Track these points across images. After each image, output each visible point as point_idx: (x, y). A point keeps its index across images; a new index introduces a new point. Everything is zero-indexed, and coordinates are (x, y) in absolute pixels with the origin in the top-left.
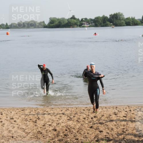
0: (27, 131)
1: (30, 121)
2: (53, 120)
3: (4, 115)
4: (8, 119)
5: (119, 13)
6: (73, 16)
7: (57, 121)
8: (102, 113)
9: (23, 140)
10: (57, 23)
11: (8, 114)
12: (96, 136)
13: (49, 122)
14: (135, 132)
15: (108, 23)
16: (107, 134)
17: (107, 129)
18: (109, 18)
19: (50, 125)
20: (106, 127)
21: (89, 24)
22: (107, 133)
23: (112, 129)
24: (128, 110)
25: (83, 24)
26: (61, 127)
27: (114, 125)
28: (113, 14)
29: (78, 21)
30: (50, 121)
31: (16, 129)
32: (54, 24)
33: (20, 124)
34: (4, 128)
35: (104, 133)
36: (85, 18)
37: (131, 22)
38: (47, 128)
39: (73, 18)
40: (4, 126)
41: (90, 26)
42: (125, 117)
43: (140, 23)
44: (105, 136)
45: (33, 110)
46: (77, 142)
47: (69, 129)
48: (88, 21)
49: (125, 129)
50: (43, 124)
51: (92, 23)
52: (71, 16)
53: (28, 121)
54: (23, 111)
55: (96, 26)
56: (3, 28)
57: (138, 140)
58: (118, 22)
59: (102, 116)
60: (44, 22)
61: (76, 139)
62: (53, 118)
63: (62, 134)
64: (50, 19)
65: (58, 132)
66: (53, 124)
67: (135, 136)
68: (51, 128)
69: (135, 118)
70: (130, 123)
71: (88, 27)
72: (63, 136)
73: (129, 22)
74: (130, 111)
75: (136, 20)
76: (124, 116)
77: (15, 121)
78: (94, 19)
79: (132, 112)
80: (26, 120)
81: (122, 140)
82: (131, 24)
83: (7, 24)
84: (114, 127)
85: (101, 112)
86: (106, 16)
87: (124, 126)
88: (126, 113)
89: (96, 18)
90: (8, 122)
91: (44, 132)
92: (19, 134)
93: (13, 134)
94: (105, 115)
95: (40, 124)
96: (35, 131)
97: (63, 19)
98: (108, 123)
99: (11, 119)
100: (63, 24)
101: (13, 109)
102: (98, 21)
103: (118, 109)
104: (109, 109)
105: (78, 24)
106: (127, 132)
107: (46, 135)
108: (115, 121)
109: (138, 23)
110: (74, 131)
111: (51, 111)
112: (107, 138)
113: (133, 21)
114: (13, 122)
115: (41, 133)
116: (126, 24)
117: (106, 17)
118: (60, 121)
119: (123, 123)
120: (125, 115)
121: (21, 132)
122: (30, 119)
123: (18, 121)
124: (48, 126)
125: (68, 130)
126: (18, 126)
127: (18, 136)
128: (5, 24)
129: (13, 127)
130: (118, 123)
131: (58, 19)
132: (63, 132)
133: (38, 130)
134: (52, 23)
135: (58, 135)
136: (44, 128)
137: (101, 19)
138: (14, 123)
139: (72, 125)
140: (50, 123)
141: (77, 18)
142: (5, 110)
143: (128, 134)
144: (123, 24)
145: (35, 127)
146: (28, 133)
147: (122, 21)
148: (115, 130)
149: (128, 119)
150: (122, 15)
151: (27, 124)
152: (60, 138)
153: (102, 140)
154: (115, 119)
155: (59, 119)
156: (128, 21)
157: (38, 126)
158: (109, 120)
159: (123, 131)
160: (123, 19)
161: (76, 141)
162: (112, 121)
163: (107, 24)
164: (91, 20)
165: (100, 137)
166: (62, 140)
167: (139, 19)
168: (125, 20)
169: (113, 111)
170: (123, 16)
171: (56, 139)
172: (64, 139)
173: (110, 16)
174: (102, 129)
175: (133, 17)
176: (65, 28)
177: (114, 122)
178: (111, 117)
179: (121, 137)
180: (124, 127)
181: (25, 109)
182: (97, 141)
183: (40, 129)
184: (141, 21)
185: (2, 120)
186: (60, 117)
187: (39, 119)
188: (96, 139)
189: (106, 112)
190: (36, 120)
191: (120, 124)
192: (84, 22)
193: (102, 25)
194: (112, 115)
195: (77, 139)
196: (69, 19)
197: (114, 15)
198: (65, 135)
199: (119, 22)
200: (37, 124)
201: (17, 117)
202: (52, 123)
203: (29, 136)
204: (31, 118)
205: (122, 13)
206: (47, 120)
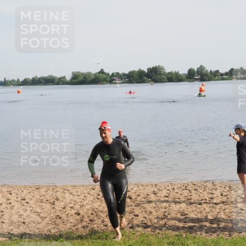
0: (42, 215)
1: (46, 202)
2: (75, 201)
3: (13, 194)
4: (18, 200)
5: (159, 66)
6: (102, 70)
7: (81, 202)
8: (138, 192)
9: (37, 227)
10: (81, 78)
11: (18, 193)
12: (130, 221)
13: (70, 203)
14: (179, 216)
15: (145, 78)
16: (144, 219)
17: (144, 213)
18: (146, 72)
19: (71, 208)
20: (143, 210)
21: (122, 80)
22: (144, 217)
23: (151, 213)
24: (170, 188)
25: (113, 80)
26: (85, 210)
27: (153, 207)
28: (151, 67)
29: (108, 76)
30: (73, 202)
31: (28, 212)
32: (78, 80)
33: (34, 206)
34: (13, 212)
35: (141, 218)
36: (116, 72)
37: (174, 78)
38: (68, 212)
39: (102, 72)
40: (13, 209)
41: (122, 83)
42: (167, 197)
43: (185, 78)
44: (141, 222)
45: (51, 188)
46: (106, 229)
47: (96, 212)
48: (121, 76)
49: (167, 213)
50: (63, 207)
51: (125, 79)
52: (99, 70)
53: (44, 203)
54: (37, 190)
55: (130, 82)
56: (14, 85)
57: (183, 227)
58: (157, 77)
59: (138, 196)
60: (64, 77)
61: (104, 225)
62: (76, 198)
63: (86, 219)
64: (72, 73)
65: (81, 217)
66: (76, 207)
67: (180, 220)
68: (73, 212)
69: (179, 199)
70: (173, 205)
71: (120, 83)
72: (88, 222)
73: (172, 78)
74: (174, 189)
75: (180, 75)
76: (165, 196)
77: (27, 203)
78: (128, 74)
79: (176, 191)
80: (42, 201)
81: (163, 227)
82: (175, 80)
83: (18, 80)
84: (153, 210)
85: (137, 190)
86: (142, 69)
87: (165, 208)
88: (168, 191)
89: (130, 73)
90: (18, 204)
91: (63, 216)
92: (32, 219)
93: (24, 219)
94: (141, 194)
95: (60, 206)
96: (52, 215)
97: (89, 74)
98: (146, 205)
99: (22, 200)
100: (89, 80)
101: (25, 187)
102: (133, 76)
103: (158, 187)
104: (146, 188)
105: (108, 79)
106: (169, 217)
107: (67, 221)
108: (154, 202)
109: (183, 78)
110: (102, 215)
111: (73, 190)
112: (145, 223)
113: (176, 77)
114: (25, 204)
115: (61, 218)
116: (168, 79)
117: (143, 72)
118: (85, 203)
119: (165, 204)
120: (167, 195)
121: (35, 217)
122: (46, 199)
123: (31, 202)
124: (70, 208)
125: (95, 214)
126: (31, 208)
127: (30, 222)
128: (16, 80)
129: (24, 210)
130: (158, 204)
131: (83, 74)
132: (89, 217)
133: (56, 214)
134: (75, 79)
135: (82, 221)
136: (64, 211)
137: (136, 74)
138: (27, 204)
139: (100, 208)
140: (71, 205)
141: (107, 72)
142: (15, 188)
143: (171, 219)
144: (164, 80)
145: (53, 211)
146: (43, 218)
147: (164, 76)
148: (155, 213)
149: (170, 200)
150: (162, 68)
151: (42, 206)
152: (84, 224)
153: (138, 226)
154: (154, 199)
155: (83, 199)
156: (170, 76)
157: (57, 208)
158: (146, 202)
159: (164, 215)
160: (164, 74)
161: (105, 227)
162: (150, 202)
163: (144, 80)
164: (124, 74)
165: (135, 222)
166: (87, 227)
167: (184, 74)
168: (166, 75)
169: (152, 189)
170: (164, 70)
171: (80, 226)
172: (89, 225)
173: (148, 69)
174: (138, 212)
175: (177, 71)
176: (92, 84)
177: (153, 204)
178: (149, 197)
179: (162, 222)
180: (165, 210)
181: (40, 186)
182: (131, 228)
183: (59, 213)
184: (186, 76)
185: (11, 201)
186: (85, 197)
187: (57, 199)
188: (130, 225)
189: (142, 191)
190: (54, 202)
191: (160, 206)
192: (116, 77)
193: (138, 81)
194: (151, 194)
195: (106, 226)
196: (96, 73)
197: (153, 68)
198: (91, 220)
199: (159, 77)
200: (55, 207)
201: (30, 197)
202: (75, 204)
203: (45, 221)
204: (48, 199)
205: (163, 67)
206: (68, 201)
